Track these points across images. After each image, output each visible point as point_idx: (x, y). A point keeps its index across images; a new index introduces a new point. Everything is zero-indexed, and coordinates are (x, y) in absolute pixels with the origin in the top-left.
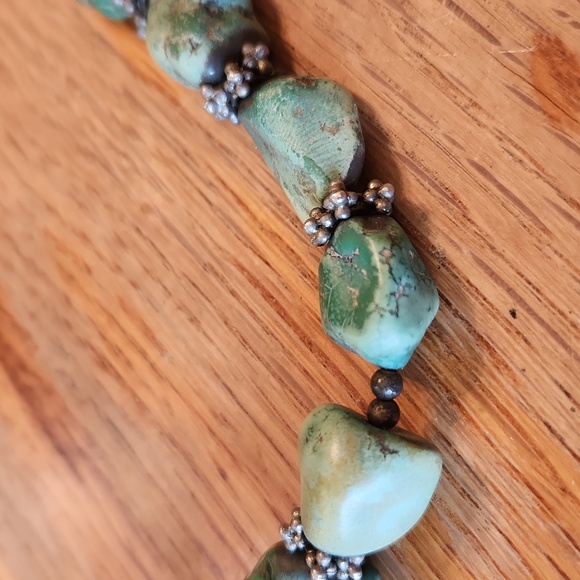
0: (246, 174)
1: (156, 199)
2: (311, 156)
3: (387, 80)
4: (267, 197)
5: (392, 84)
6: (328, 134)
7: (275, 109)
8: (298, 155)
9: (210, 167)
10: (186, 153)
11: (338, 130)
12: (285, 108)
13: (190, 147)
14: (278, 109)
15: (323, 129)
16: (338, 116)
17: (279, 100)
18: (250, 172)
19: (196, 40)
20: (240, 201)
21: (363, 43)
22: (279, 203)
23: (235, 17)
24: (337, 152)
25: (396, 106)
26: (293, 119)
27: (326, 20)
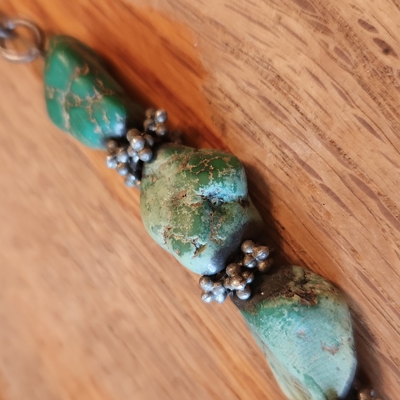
0: (223, 319)
1: (130, 309)
2: (311, 375)
3: (380, 289)
4: (244, 346)
5: (385, 295)
6: (328, 354)
7: (279, 327)
8: (298, 372)
9: (186, 300)
10: (163, 282)
11: (337, 350)
12: (289, 328)
13: (167, 278)
14: (282, 328)
15: (323, 349)
16: (338, 334)
17: (284, 320)
18: (227, 319)
19: (200, 242)
20: (215, 340)
21: (358, 249)
22: (255, 354)
23: (235, 210)
24: (335, 371)
25: (385, 314)
26: (296, 339)
27: (322, 214)
